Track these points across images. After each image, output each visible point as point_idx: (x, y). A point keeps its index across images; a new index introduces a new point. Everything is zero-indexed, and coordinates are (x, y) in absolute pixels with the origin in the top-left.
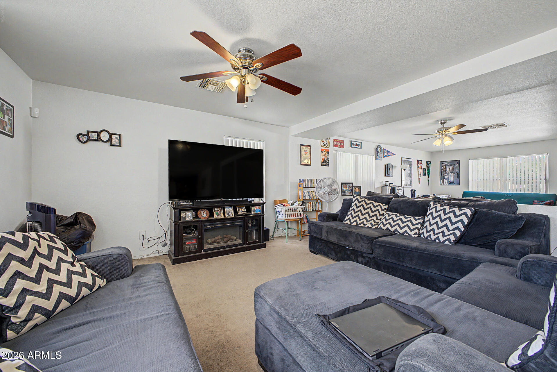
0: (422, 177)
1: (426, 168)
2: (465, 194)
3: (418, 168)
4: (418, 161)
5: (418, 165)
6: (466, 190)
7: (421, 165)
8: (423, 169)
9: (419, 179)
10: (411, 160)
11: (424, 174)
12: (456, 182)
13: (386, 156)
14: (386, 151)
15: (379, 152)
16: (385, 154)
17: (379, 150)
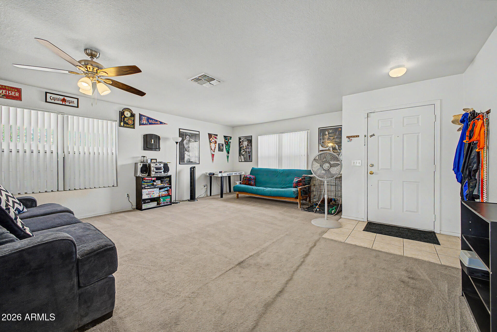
0: (217, 153)
1: (224, 143)
2: (253, 171)
3: (210, 142)
4: (210, 135)
5: (210, 139)
6: (255, 167)
7: (216, 140)
8: (219, 144)
9: (213, 155)
10: (198, 133)
11: (220, 150)
12: (249, 159)
13: (146, 124)
14: (145, 118)
15: (127, 117)
16: (144, 121)
17: (127, 114)
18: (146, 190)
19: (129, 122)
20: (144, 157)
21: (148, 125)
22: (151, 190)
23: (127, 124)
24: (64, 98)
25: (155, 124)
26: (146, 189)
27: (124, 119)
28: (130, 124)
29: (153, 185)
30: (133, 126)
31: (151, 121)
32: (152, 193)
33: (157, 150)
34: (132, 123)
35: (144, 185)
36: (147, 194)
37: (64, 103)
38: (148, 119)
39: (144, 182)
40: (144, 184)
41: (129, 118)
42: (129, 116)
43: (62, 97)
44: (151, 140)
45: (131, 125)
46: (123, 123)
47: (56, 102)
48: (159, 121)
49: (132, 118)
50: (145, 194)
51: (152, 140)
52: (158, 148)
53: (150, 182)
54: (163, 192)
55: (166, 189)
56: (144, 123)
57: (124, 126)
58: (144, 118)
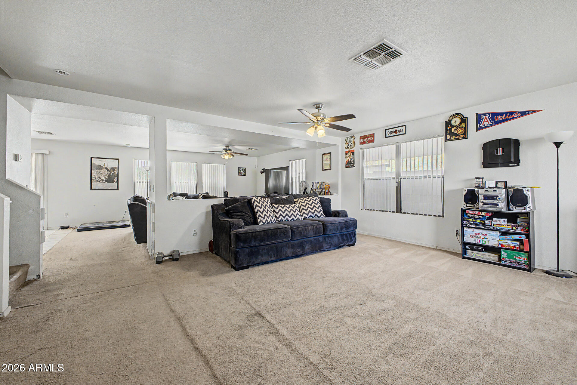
13: (488, 126)
14: (487, 116)
15: (455, 126)
16: (484, 122)
17: (456, 121)
18: (471, 230)
19: (458, 132)
20: (479, 178)
21: (494, 125)
22: (481, 231)
23: (456, 135)
24: (396, 129)
25: (507, 120)
26: (469, 227)
27: (451, 129)
28: (459, 133)
29: (484, 224)
30: (465, 135)
31: (497, 119)
32: (484, 237)
33: (510, 165)
34: (463, 131)
35: (468, 221)
36: (471, 236)
37: (396, 134)
38: (493, 115)
39: (469, 216)
40: (466, 219)
41: (458, 127)
42: (459, 123)
43: (394, 130)
44: (497, 150)
45: (461, 135)
46: (449, 136)
47: (392, 135)
48: (519, 112)
49: (463, 125)
50: (469, 236)
51: (499, 149)
52: (513, 160)
53: (480, 218)
54: (509, 242)
55: (516, 237)
56: (486, 125)
57: (451, 140)
58: (486, 118)
